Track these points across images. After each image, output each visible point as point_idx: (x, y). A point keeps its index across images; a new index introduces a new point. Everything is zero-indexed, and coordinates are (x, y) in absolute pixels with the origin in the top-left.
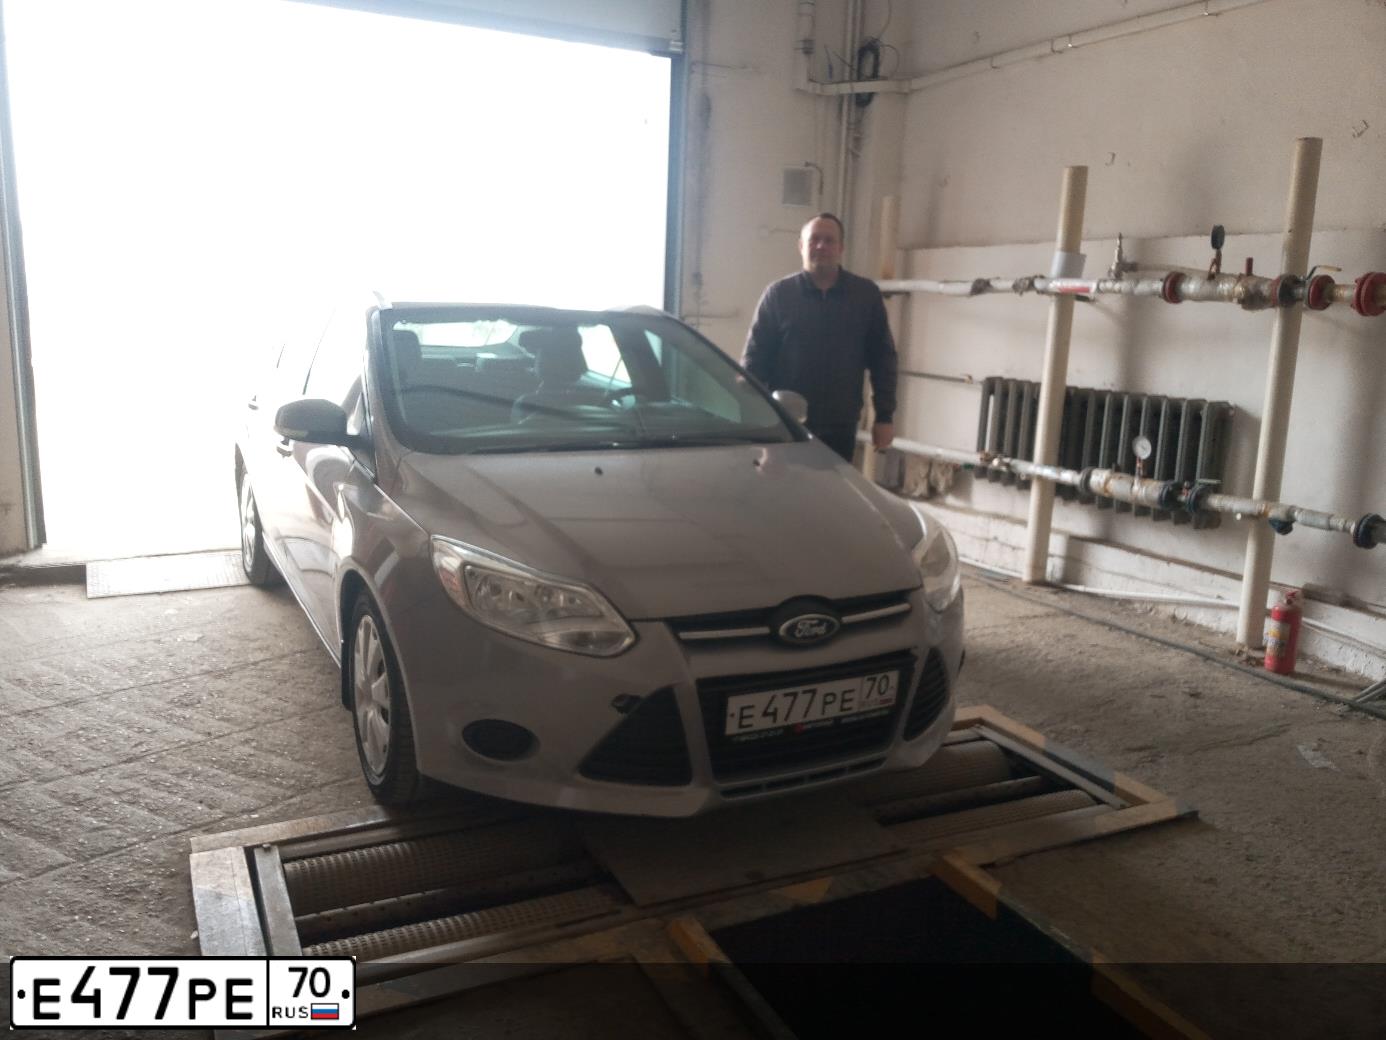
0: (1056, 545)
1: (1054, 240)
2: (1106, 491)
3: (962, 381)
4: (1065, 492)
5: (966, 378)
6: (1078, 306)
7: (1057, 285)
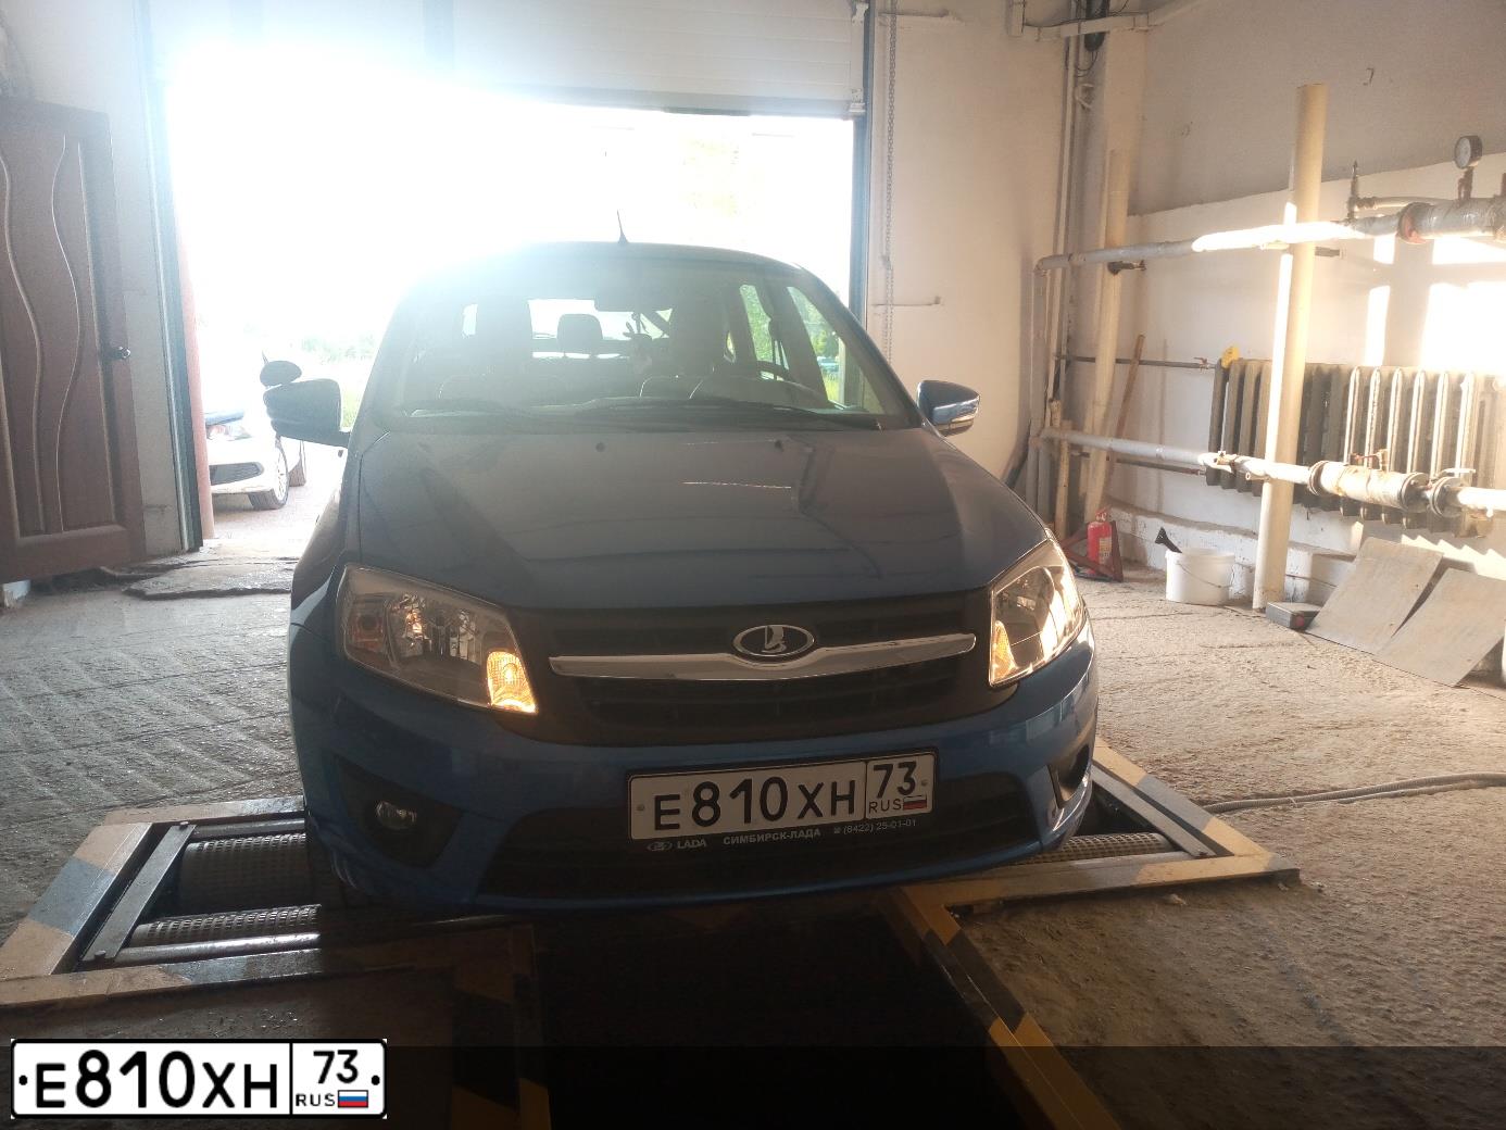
2: (1339, 489)
3: (1196, 366)
5: (1200, 362)
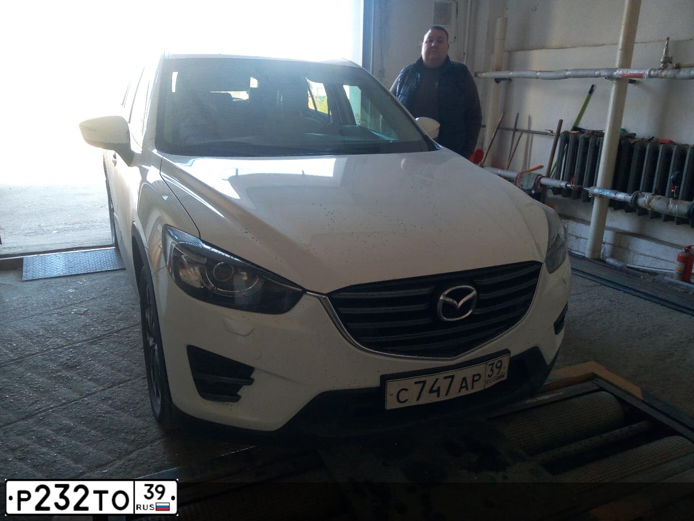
0: (608, 236)
1: (617, 44)
2: (650, 207)
3: (546, 134)
4: (616, 205)
5: (549, 132)
6: (630, 86)
7: (618, 73)
